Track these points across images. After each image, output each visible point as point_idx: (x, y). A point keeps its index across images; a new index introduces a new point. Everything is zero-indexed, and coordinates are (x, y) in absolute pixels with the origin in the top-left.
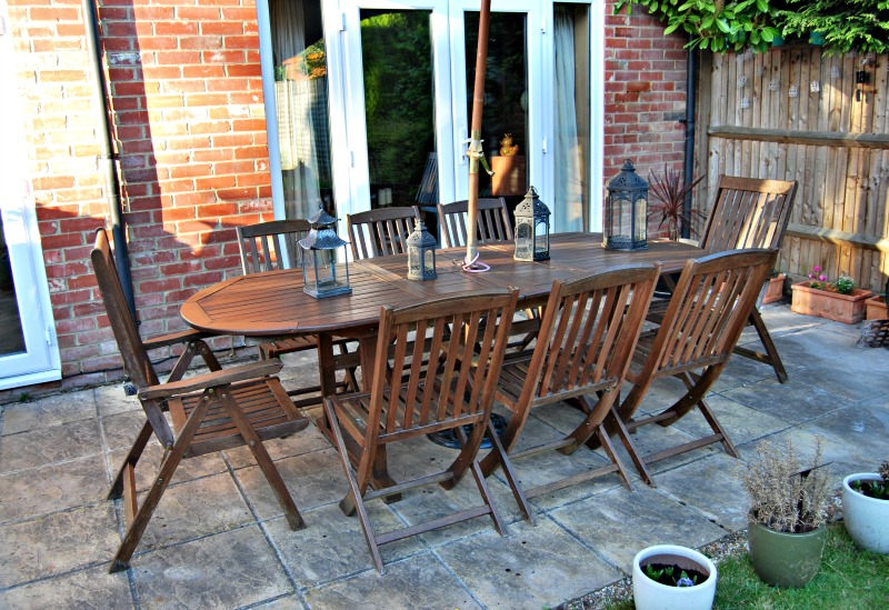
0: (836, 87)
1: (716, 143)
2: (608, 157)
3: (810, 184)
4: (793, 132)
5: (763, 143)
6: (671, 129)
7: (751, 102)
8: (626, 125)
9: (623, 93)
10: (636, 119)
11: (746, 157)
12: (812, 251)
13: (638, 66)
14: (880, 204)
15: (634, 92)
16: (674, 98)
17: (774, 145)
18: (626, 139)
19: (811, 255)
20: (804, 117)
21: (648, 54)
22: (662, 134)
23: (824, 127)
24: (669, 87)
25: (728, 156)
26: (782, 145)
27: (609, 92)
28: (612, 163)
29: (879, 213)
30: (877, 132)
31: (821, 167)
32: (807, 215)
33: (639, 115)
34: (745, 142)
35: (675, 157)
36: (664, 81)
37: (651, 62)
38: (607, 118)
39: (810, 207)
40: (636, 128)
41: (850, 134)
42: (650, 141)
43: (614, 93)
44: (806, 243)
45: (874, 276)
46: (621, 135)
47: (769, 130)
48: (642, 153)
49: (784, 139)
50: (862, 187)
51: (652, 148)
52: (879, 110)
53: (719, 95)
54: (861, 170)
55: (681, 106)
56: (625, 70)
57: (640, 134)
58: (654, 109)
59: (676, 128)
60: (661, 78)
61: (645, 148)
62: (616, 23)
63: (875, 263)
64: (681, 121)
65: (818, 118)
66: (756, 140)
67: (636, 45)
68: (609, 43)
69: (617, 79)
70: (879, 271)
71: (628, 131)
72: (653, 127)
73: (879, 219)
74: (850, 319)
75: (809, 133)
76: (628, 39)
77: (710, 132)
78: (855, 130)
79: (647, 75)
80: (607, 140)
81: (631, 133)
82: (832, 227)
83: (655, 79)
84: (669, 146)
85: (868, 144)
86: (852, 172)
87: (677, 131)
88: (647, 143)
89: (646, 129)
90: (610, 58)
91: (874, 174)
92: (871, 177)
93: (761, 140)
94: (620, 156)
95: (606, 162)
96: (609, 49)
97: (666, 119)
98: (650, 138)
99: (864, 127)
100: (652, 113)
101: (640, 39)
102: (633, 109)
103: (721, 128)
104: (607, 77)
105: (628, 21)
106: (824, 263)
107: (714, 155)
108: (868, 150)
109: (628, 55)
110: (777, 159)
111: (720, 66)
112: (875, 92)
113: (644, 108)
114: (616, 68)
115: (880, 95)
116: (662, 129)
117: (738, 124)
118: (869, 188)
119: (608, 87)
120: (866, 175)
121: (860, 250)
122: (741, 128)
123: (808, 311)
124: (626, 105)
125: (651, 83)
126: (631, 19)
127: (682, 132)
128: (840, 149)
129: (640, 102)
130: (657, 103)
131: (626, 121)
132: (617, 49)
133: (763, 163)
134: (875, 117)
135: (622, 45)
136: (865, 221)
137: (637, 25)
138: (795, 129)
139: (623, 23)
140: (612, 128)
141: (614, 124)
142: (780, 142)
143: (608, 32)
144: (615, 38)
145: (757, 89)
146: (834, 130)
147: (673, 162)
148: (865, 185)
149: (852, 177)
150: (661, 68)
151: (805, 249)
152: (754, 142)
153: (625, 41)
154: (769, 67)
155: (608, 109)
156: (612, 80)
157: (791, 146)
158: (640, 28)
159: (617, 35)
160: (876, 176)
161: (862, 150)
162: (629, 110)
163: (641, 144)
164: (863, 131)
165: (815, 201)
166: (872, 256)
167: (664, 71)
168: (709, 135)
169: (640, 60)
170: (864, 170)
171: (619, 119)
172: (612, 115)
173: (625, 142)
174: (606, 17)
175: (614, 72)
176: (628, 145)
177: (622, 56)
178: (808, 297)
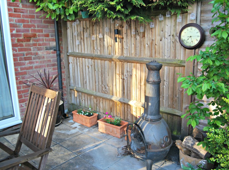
0: (109, 36)
1: (71, 59)
2: (17, 67)
3: (104, 76)
4: (95, 55)
5: (86, 59)
6: (50, 54)
7: (81, 42)
8: (25, 52)
9: (21, 38)
10: (30, 50)
11: (81, 65)
12: (107, 104)
13: (29, 26)
14: (129, 86)
15: (28, 38)
16: (50, 40)
17: (90, 60)
18: (26, 59)
19: (107, 105)
20: (99, 49)
21: (34, 21)
22: (45, 56)
23: (106, 53)
24: (47, 36)
25: (75, 64)
26: (93, 60)
27: (13, 38)
28: (19, 69)
29: (129, 90)
30: (125, 55)
31: (107, 70)
32: (104, 89)
33: (32, 48)
34: (80, 58)
35: (54, 65)
36: (44, 33)
37: (36, 24)
38: (13, 50)
39: (105, 86)
40: (31, 54)
41: (115, 56)
42: (39, 59)
43: (17, 38)
44: (104, 101)
45: (129, 115)
46: (23, 57)
47: (88, 54)
48: (35, 64)
49: (92, 58)
50: (122, 78)
51: (41, 62)
52: (125, 47)
53: (70, 39)
54: (120, 71)
55: (54, 44)
56: (22, 28)
57: (33, 56)
58: (40, 45)
59: (52, 53)
60: (42, 32)
61: (37, 62)
62: (14, 6)
63: (129, 110)
64: (54, 50)
65: (104, 49)
66: (84, 58)
67: (27, 17)
68: (10, 15)
69: (17, 31)
70: (130, 113)
71: (26, 55)
72: (40, 53)
73: (129, 92)
74: (119, 136)
75: (101, 55)
76: (22, 14)
77: (68, 54)
78: (117, 54)
79: (35, 30)
80: (15, 60)
81: (28, 56)
82: (113, 95)
83: (39, 32)
84: (49, 61)
85: (122, 60)
86: (117, 72)
87: (53, 54)
88: (38, 60)
89: (37, 54)
90: (12, 22)
91: (125, 73)
92: (124, 74)
93: (85, 58)
94: (24, 66)
95: (16, 70)
96: (11, 18)
97: (47, 49)
98: (39, 58)
99: (120, 53)
100: (39, 47)
101: (28, 14)
102: (29, 45)
103: (72, 53)
104: (11, 31)
105: (21, 5)
106: (111, 109)
107: (71, 63)
108: (122, 63)
109: (23, 21)
110: (91, 66)
111: (69, 28)
112: (123, 38)
113: (34, 45)
114: (16, 27)
115: (125, 40)
116: (45, 53)
117: (77, 51)
118: (124, 79)
119: (12, 35)
120: (123, 74)
121: (123, 105)
122: (78, 53)
123: (104, 132)
124: (24, 43)
125: (37, 34)
126: (23, 5)
127: (55, 55)
128: (113, 62)
129: (31, 42)
130: (41, 42)
131: (25, 51)
132: (16, 18)
133: (87, 67)
134: (124, 49)
135: (19, 16)
136: (124, 93)
137: (26, 8)
138: (97, 54)
139: (18, 6)
140: (17, 54)
141: (18, 52)
142: (92, 59)
143: (9, 10)
144: (14, 13)
145: (82, 37)
146: (110, 54)
147: (52, 67)
148: (123, 78)
149: (118, 74)
150: (42, 27)
151: (104, 103)
152: (83, 59)
153: (20, 14)
154: (85, 28)
155: (13, 45)
156: (14, 32)
157: (96, 60)
158: (28, 9)
159: (15, 12)
160: (126, 74)
161: (120, 63)
162: (26, 46)
163: (34, 60)
164: (120, 55)
165: (106, 84)
166: (127, 107)
167: (43, 29)
168: (68, 56)
169: (30, 23)
170: (122, 71)
171: (20, 50)
172: (17, 48)
173: (25, 60)
174: (8, 3)
175: (15, 29)
176: (27, 62)
177: (19, 21)
178: (104, 126)
